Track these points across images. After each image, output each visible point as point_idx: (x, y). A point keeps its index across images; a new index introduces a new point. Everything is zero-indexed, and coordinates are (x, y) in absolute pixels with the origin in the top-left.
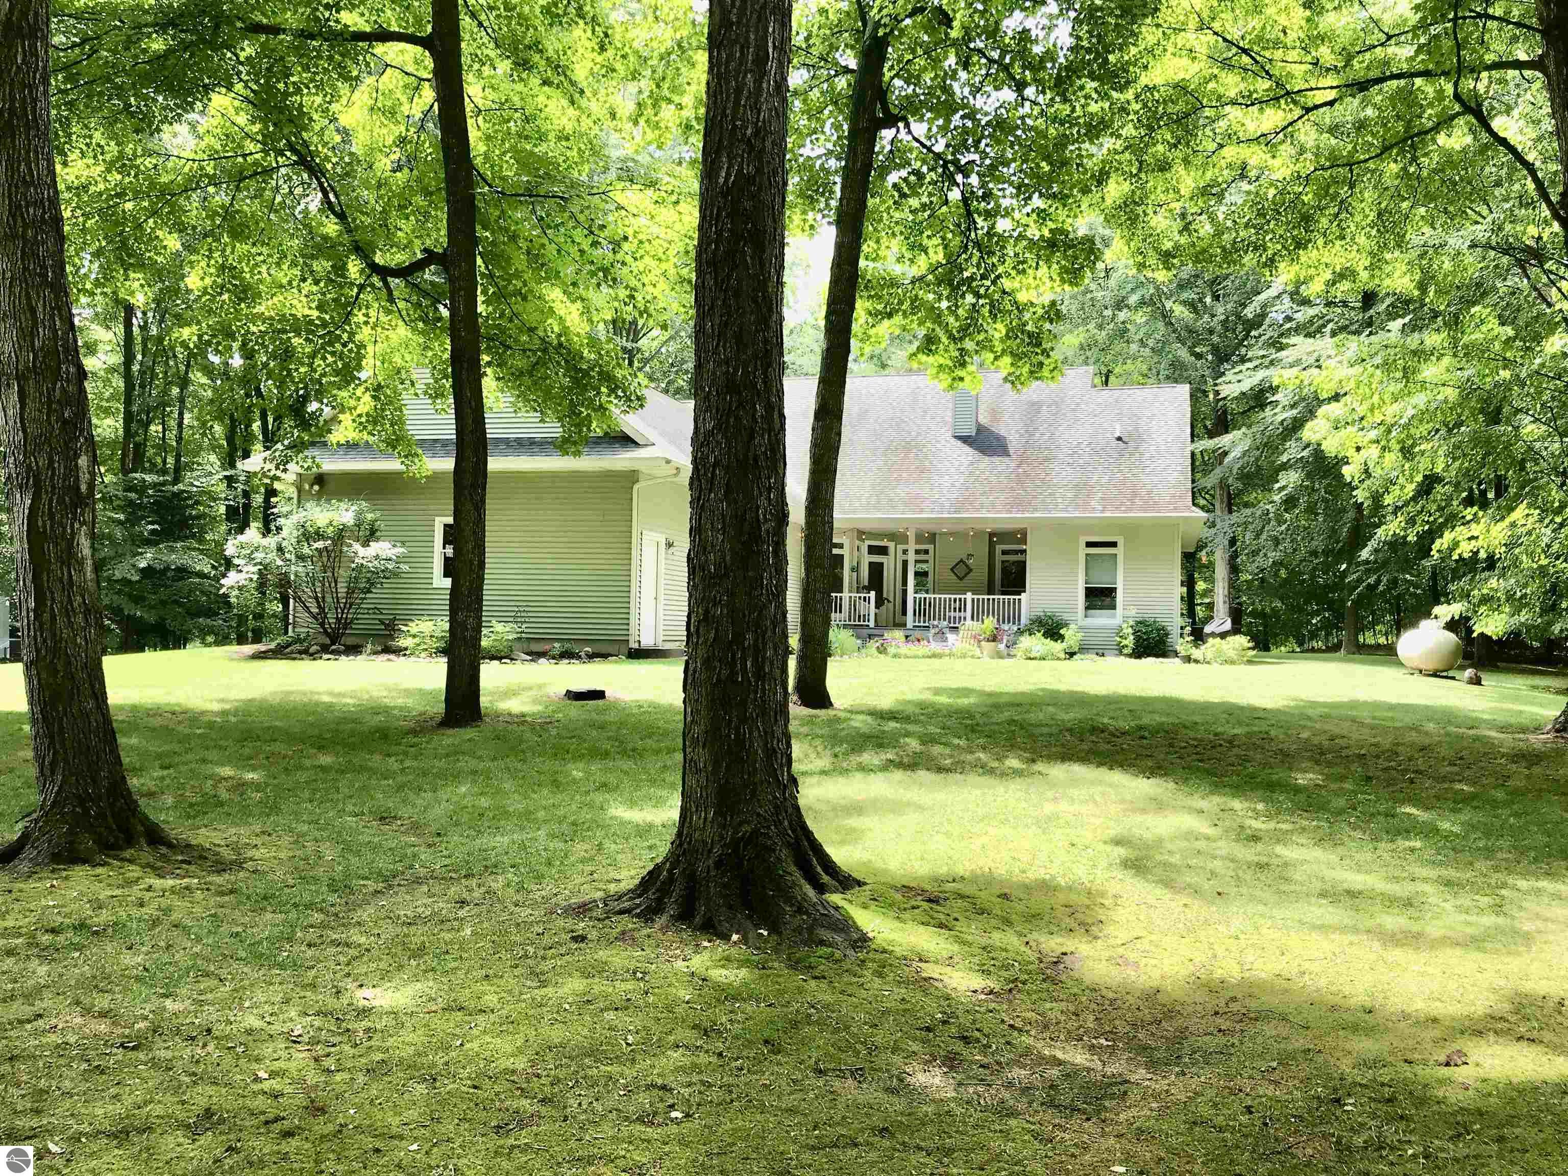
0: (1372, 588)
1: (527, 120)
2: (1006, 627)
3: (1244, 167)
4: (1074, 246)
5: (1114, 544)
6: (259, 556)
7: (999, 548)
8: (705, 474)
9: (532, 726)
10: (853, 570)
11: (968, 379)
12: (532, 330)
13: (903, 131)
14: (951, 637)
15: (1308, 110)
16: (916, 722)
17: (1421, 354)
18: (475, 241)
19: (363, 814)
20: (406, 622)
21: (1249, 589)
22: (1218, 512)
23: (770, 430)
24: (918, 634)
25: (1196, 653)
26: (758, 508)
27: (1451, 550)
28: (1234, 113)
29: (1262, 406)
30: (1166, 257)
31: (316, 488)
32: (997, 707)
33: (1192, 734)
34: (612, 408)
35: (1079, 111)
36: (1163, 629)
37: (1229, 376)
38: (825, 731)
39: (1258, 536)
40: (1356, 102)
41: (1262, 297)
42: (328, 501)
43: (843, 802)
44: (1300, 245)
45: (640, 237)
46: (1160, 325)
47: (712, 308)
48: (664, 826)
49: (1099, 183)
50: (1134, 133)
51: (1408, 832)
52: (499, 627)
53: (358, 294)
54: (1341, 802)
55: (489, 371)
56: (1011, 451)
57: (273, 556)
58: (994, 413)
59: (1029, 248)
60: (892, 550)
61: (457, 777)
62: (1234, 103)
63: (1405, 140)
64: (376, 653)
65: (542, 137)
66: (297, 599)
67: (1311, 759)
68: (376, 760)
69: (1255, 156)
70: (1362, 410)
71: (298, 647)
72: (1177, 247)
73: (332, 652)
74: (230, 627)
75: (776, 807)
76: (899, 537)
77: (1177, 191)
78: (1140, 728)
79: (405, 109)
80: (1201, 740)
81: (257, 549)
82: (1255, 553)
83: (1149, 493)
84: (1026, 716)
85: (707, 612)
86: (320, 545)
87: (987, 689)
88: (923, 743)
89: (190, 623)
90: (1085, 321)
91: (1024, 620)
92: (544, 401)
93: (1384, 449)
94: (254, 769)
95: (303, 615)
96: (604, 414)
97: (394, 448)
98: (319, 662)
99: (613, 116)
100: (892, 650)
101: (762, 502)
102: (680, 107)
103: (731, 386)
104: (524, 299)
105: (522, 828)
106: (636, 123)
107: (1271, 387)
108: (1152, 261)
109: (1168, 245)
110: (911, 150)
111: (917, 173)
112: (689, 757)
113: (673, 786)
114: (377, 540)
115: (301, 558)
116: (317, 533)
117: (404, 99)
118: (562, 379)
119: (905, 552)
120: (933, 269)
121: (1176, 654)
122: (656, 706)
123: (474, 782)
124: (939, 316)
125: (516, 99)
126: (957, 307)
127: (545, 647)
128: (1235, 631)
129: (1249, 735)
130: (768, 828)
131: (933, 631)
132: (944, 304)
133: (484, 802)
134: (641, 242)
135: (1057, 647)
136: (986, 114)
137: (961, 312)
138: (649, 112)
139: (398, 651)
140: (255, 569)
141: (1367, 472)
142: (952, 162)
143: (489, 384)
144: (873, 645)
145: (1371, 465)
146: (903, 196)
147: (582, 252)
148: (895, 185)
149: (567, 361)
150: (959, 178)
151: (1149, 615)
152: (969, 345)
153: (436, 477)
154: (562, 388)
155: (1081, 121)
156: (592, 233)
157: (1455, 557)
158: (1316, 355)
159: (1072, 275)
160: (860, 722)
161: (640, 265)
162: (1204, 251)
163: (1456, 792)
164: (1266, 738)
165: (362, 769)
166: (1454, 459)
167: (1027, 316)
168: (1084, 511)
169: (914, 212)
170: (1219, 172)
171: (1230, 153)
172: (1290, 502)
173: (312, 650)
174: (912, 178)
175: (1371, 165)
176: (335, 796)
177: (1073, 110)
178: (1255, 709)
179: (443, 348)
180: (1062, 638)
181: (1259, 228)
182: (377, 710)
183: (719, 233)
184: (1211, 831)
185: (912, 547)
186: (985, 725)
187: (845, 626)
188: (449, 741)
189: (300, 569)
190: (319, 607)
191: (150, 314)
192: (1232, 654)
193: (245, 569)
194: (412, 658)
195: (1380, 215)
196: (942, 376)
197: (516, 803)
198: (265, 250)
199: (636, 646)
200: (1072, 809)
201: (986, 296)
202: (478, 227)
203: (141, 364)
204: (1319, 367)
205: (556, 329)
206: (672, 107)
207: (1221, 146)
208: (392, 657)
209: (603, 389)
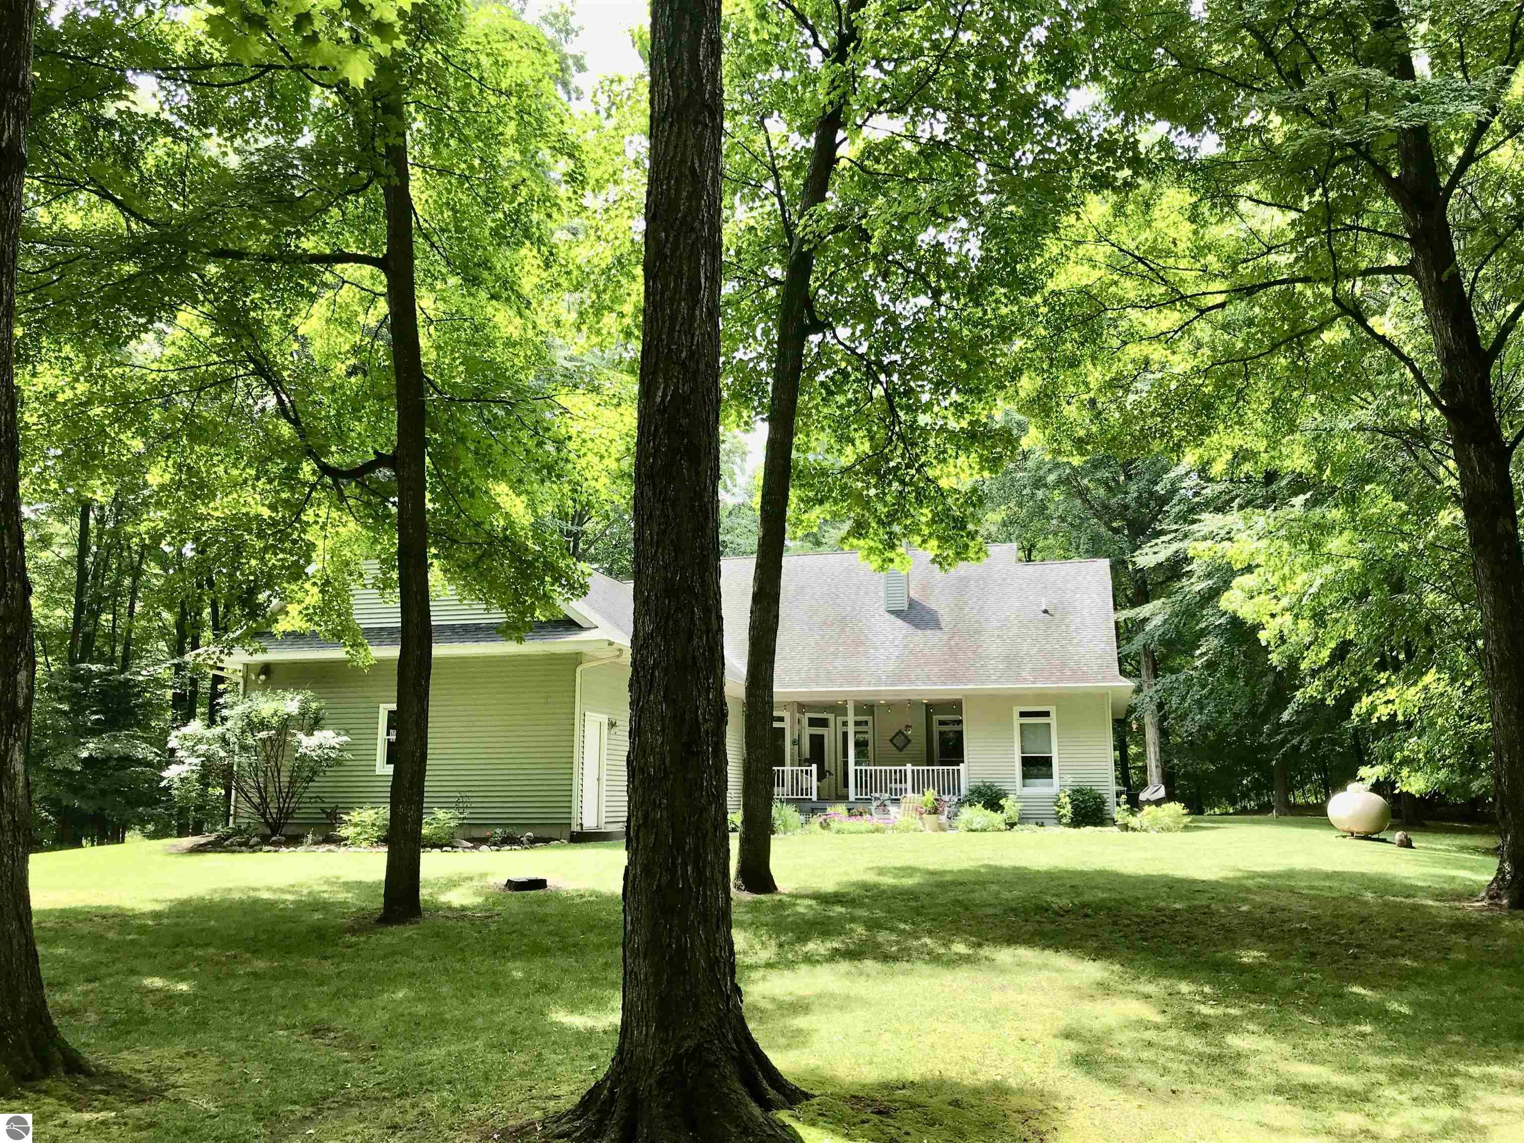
0: (1296, 748)
1: (476, 329)
2: (946, 798)
3: (1147, 362)
4: (992, 437)
5: (1047, 714)
6: (202, 748)
7: (936, 718)
8: (644, 676)
9: (472, 920)
10: (794, 743)
11: (897, 560)
12: (478, 525)
13: (829, 336)
14: (893, 809)
15: (1202, 312)
16: (862, 905)
17: (1324, 528)
18: (425, 443)
19: (295, 1026)
20: (348, 810)
21: (1178, 752)
22: (1144, 678)
23: (708, 631)
24: (860, 807)
25: (1133, 821)
26: (697, 708)
27: (1370, 714)
28: (1134, 314)
29: (1179, 577)
30: (1080, 444)
31: (263, 677)
32: (942, 885)
33: (1135, 911)
34: (555, 595)
35: (990, 315)
36: (1100, 796)
37: (1146, 549)
38: (769, 919)
39: (1183, 699)
40: (1243, 304)
41: (1172, 475)
42: (274, 691)
43: (788, 999)
44: (1204, 431)
45: (583, 436)
46: (1078, 502)
47: (651, 516)
48: (605, 1032)
49: (1013, 379)
50: (1043, 333)
51: (1357, 1014)
52: (440, 814)
53: (310, 493)
54: (1287, 982)
55: (436, 562)
56: (943, 625)
57: (216, 747)
58: (925, 588)
59: (949, 440)
60: (832, 724)
61: (392, 980)
62: (1134, 306)
63: (1291, 339)
64: (316, 843)
65: (491, 344)
66: (240, 790)
67: (1253, 935)
68: (311, 963)
69: (1157, 352)
70: (1274, 580)
71: (237, 839)
72: (1089, 435)
73: (273, 844)
74: (171, 815)
75: (720, 1020)
76: (838, 709)
77: (1086, 384)
78: (1084, 905)
79: (361, 318)
80: (1143, 917)
81: (200, 741)
82: (1183, 717)
83: (1077, 663)
84: (972, 895)
85: (646, 816)
86: (263, 734)
87: (931, 867)
88: (869, 928)
89: (129, 813)
90: (1006, 499)
91: (964, 792)
92: (490, 591)
93: (1296, 616)
94: (183, 979)
95: (245, 806)
96: (547, 602)
97: (340, 638)
98: (259, 854)
99: (558, 323)
100: (834, 825)
101: (701, 702)
102: (622, 315)
103: (670, 591)
104: (472, 495)
105: (460, 1039)
106: (579, 329)
107: (1186, 558)
108: (1067, 445)
109: (1082, 433)
110: (836, 352)
111: (844, 374)
112: (629, 969)
113: (613, 985)
114: (322, 729)
115: (244, 748)
116: (262, 723)
117: (360, 309)
118: (506, 570)
119: (845, 724)
120: (860, 461)
121: (1114, 822)
122: (599, 896)
123: (411, 986)
124: (868, 503)
125: (466, 310)
126: (885, 494)
127: (486, 833)
128: (1170, 797)
129: (1191, 910)
130: (711, 1042)
131: (875, 804)
132: (872, 492)
133: (421, 1009)
134: (584, 441)
135: (998, 818)
136: (905, 318)
137: (888, 498)
138: (591, 319)
139: (338, 841)
140: (198, 761)
141: (1282, 640)
142: (875, 363)
143: (435, 576)
144: (816, 820)
145: (1286, 632)
146: (830, 393)
147: (528, 451)
148: (822, 384)
149: (511, 552)
150: (882, 377)
151: (1086, 785)
152: (896, 528)
153: (381, 663)
154: (508, 579)
155: (993, 323)
156: (537, 433)
157: (1375, 720)
158: (1227, 529)
159: (993, 463)
160: (803, 907)
161: (583, 462)
162: (1114, 438)
163: (1402, 968)
164: (1208, 912)
165: (297, 974)
166: (1365, 627)
167: (950, 501)
168: (1017, 681)
169: (841, 407)
170: (1125, 365)
171: (1134, 350)
172: (1211, 666)
173: (252, 842)
174: (838, 377)
175: (1263, 360)
176: (266, 1008)
177: (985, 312)
178: (1195, 881)
179: (390, 542)
180: (1001, 808)
181: (1165, 417)
182: (317, 905)
183: (657, 449)
184: (1159, 1019)
185: (851, 718)
186: (931, 906)
187: (789, 801)
188: (387, 940)
189: (243, 760)
190: (261, 797)
191: (107, 508)
192: (1167, 821)
193: (187, 761)
194: (353, 849)
195: (1275, 403)
196: (873, 557)
197: (453, 1011)
198: (222, 451)
199: (578, 829)
200: (1020, 998)
201: (911, 483)
202: (427, 429)
203: (96, 555)
204: (1230, 539)
205: (502, 523)
206: (614, 315)
207: (1125, 343)
208: (332, 847)
209: (547, 579)
